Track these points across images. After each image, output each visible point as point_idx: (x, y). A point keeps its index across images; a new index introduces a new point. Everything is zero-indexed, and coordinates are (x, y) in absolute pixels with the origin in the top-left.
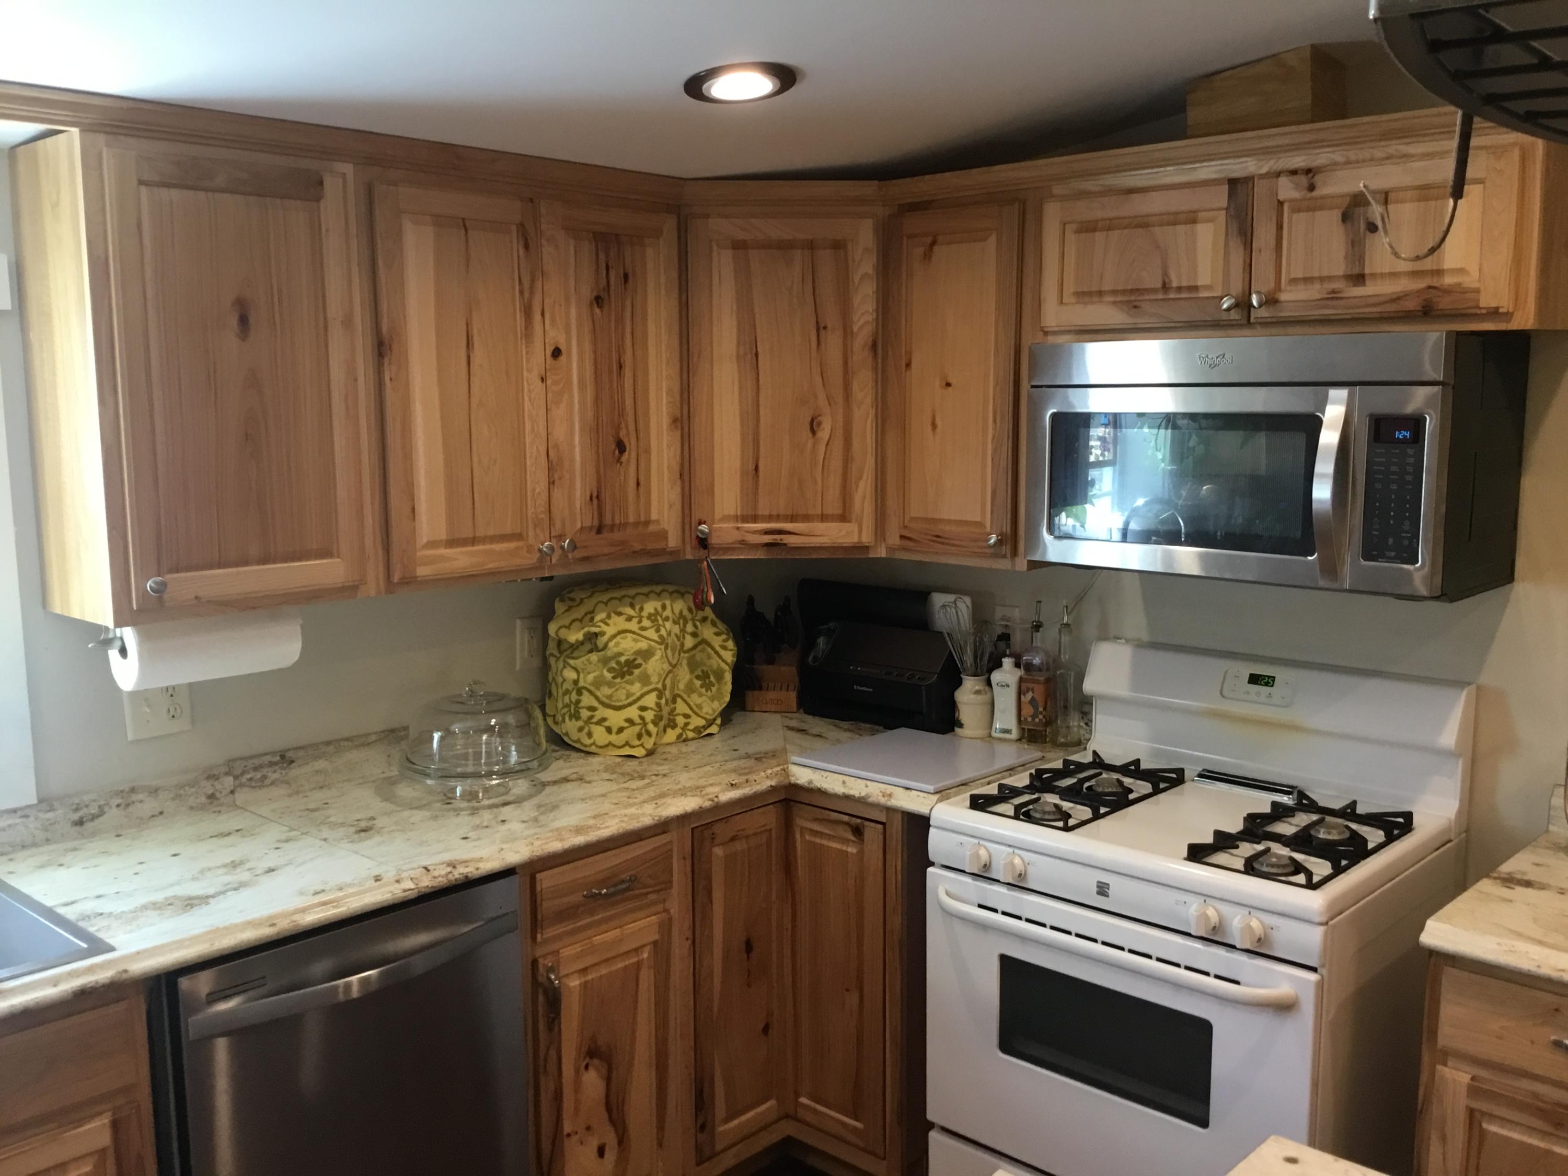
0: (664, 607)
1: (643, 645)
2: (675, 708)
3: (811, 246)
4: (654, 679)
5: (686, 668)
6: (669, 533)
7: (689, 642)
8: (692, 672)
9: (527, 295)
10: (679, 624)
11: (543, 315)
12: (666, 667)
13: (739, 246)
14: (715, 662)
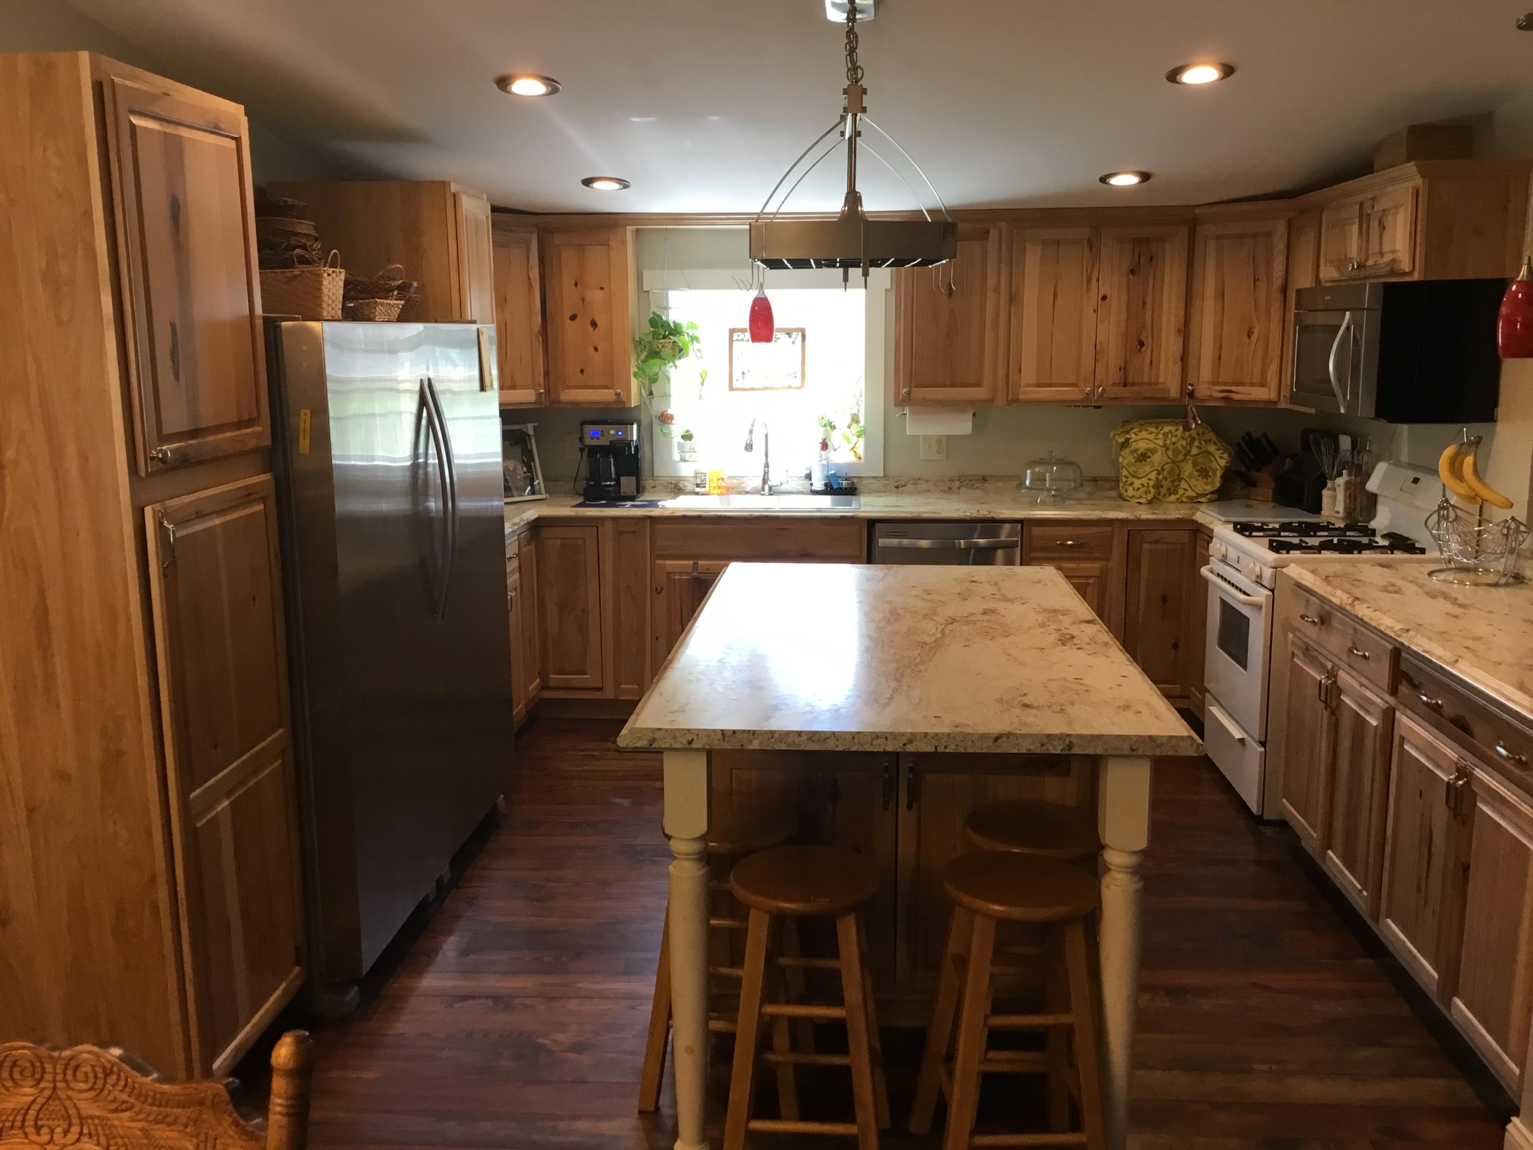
0: (1177, 430)
1: (1151, 446)
2: (1179, 485)
3: (1254, 236)
4: (1156, 464)
5: (1191, 465)
6: (1171, 390)
7: (1195, 451)
8: (1194, 467)
9: (1089, 270)
10: (1187, 440)
11: (1098, 280)
12: (1165, 459)
13: (1219, 238)
14: (1214, 465)
